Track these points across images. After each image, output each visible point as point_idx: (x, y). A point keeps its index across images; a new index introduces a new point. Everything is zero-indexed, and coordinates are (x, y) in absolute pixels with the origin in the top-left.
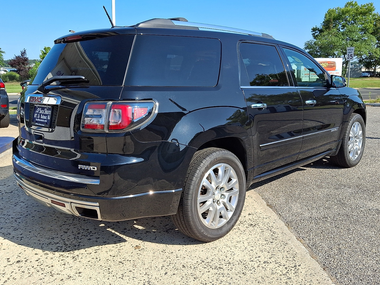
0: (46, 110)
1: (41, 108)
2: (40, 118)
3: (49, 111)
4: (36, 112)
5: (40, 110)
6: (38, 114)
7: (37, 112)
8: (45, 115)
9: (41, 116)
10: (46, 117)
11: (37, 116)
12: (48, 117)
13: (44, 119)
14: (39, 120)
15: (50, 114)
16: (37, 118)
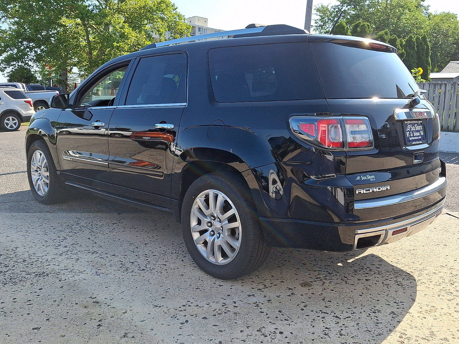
0: (416, 126)
1: (411, 125)
2: (414, 136)
3: (420, 126)
4: (406, 130)
5: (411, 127)
6: (411, 132)
7: (408, 129)
8: (418, 131)
9: (414, 133)
10: (419, 133)
11: (410, 134)
12: (421, 132)
13: (418, 136)
14: (413, 138)
15: (422, 129)
16: (411, 137)
